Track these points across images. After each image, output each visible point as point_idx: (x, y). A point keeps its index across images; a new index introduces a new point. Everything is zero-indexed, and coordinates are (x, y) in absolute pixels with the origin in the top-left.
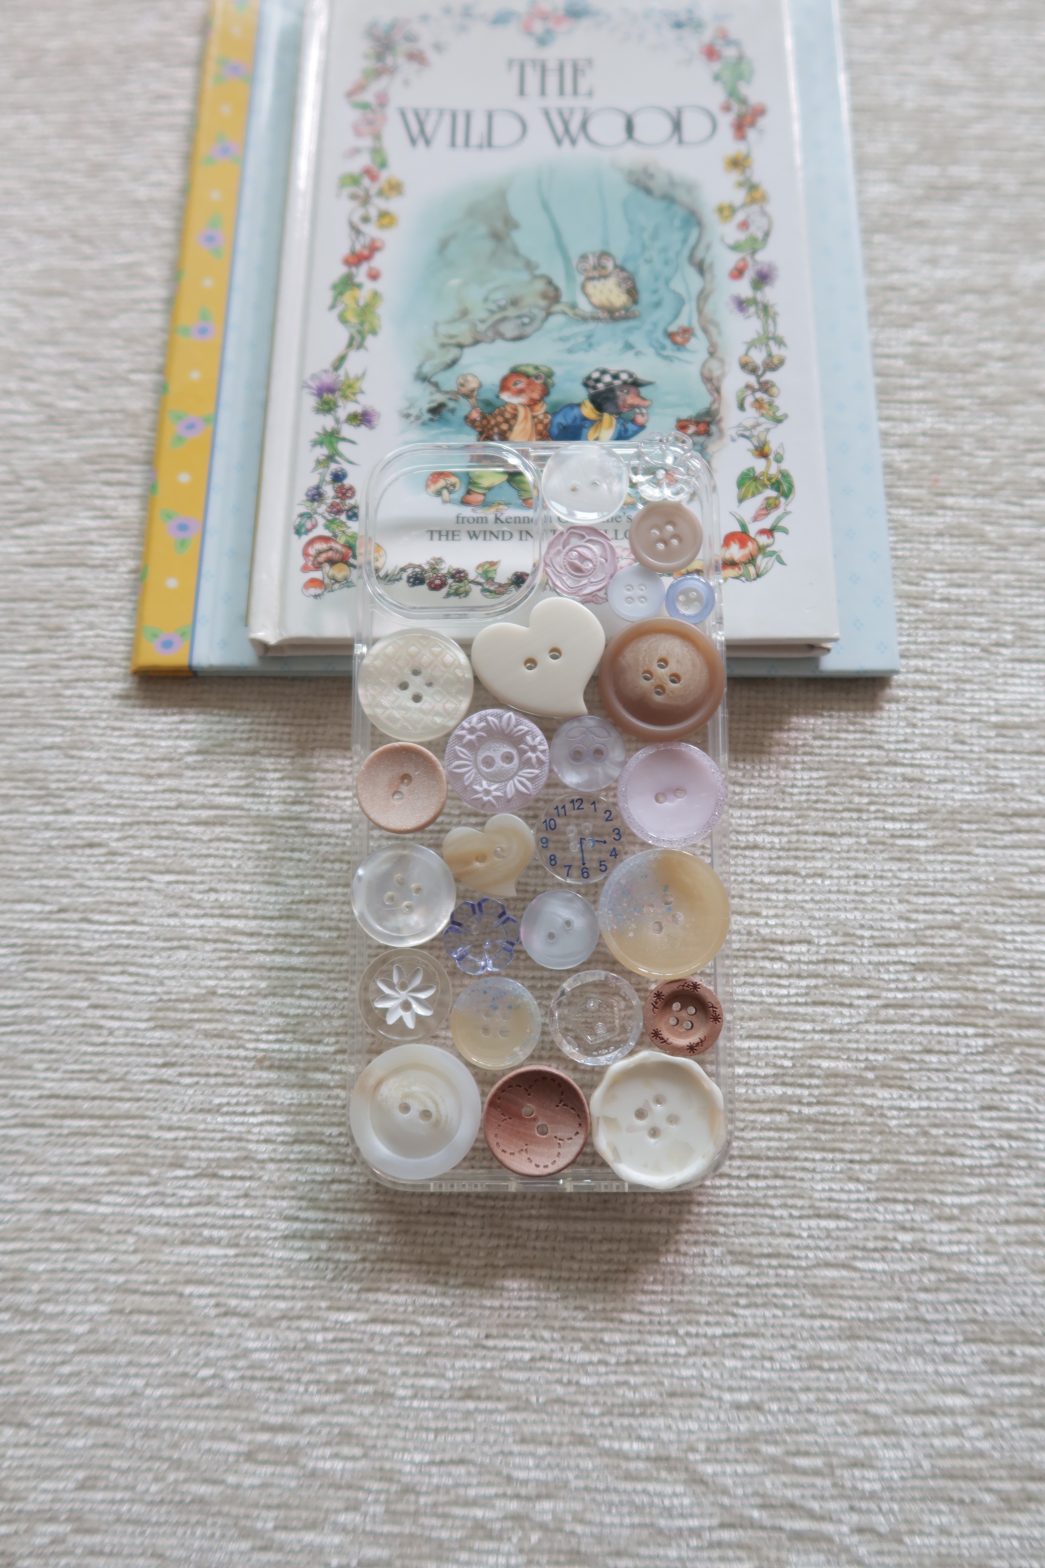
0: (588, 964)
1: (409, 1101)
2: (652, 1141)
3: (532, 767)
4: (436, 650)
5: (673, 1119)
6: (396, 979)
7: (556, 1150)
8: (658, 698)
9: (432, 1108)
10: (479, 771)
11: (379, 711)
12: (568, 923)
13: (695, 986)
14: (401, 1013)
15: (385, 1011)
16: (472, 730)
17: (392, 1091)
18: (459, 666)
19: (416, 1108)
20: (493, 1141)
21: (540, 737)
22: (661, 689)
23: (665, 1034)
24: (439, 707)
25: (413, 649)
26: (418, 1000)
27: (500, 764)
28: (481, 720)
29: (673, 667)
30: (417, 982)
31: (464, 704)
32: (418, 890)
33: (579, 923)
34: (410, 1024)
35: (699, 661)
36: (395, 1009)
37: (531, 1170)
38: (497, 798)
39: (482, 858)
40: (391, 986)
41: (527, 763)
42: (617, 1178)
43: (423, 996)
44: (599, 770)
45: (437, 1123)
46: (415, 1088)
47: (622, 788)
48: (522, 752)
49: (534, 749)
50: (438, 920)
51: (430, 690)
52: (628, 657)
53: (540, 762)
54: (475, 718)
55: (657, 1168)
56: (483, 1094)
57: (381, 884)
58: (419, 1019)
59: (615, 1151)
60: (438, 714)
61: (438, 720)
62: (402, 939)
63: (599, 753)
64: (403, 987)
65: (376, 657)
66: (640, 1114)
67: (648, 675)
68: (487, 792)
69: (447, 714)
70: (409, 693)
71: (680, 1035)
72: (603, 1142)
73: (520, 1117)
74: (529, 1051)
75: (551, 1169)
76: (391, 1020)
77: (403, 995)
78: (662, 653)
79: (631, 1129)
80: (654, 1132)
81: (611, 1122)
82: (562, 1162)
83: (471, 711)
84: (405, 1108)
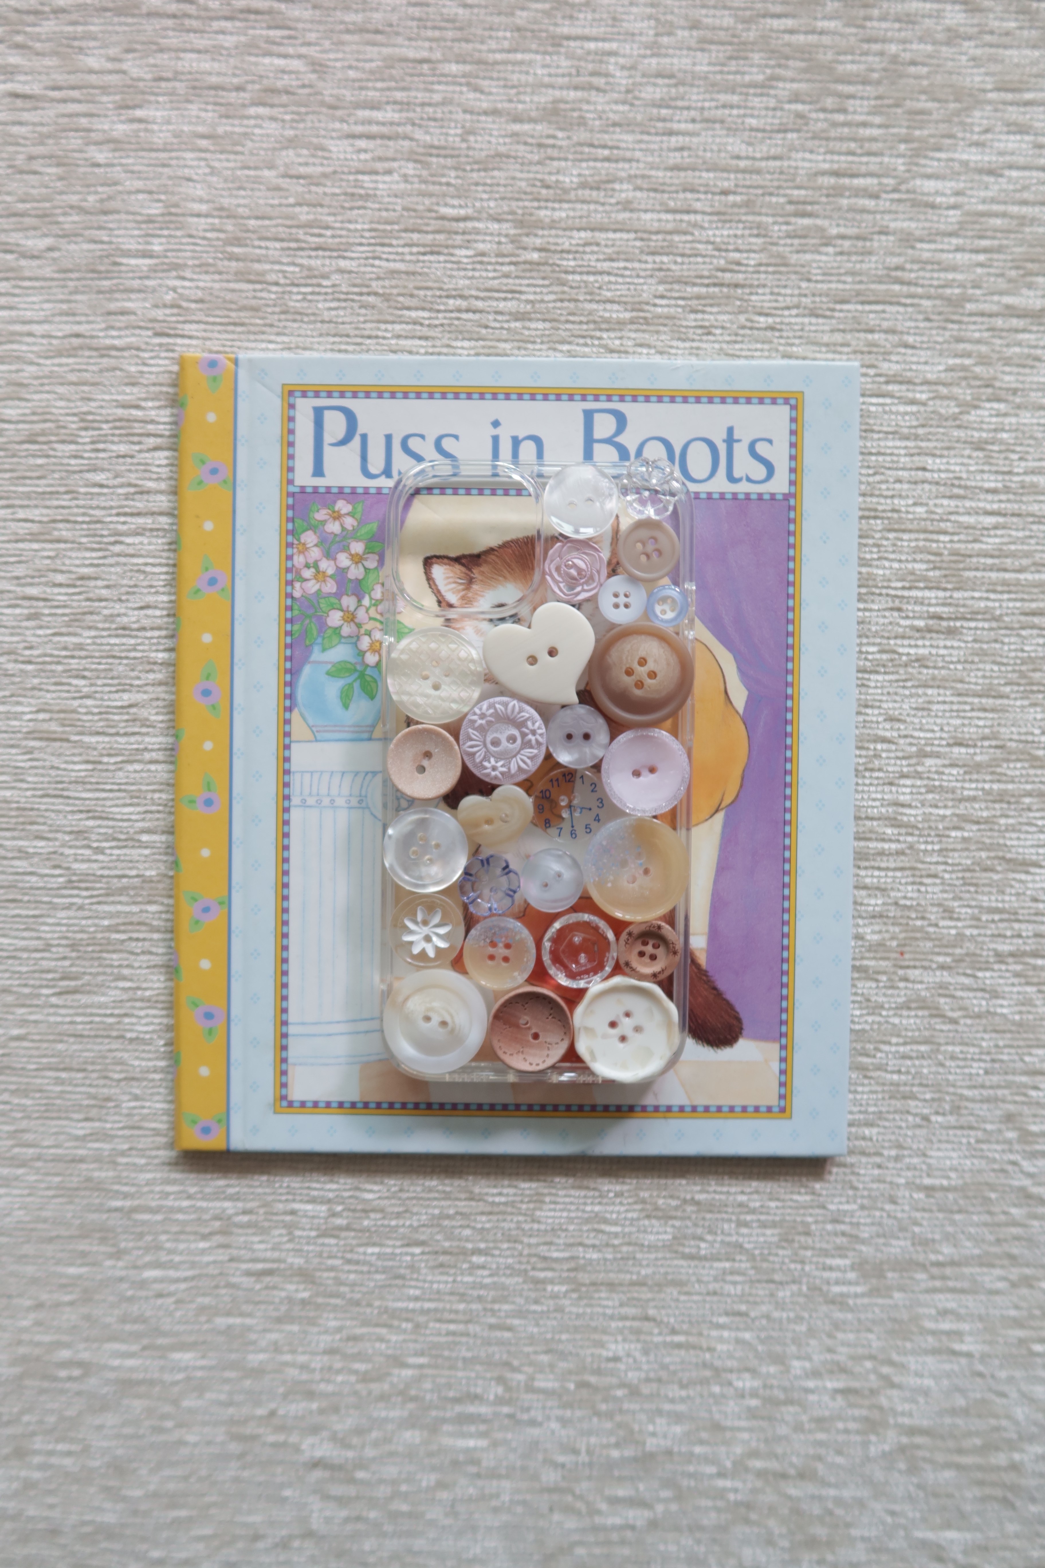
0: (574, 909)
1: (431, 1014)
2: (621, 1045)
3: (532, 747)
4: (453, 646)
5: (638, 1029)
6: (420, 917)
7: (546, 1052)
8: (638, 692)
9: (448, 1019)
10: (488, 751)
11: (405, 698)
12: (559, 875)
13: (659, 927)
14: (424, 945)
15: (411, 943)
16: (483, 716)
17: (416, 1005)
18: (472, 661)
19: (436, 1019)
20: (496, 1044)
21: (539, 722)
22: (640, 684)
23: (634, 964)
24: (455, 695)
25: (433, 646)
26: (437, 935)
27: (505, 744)
28: (489, 707)
29: (651, 666)
30: (437, 919)
31: (476, 695)
32: (437, 846)
33: (568, 874)
34: (431, 954)
35: (673, 660)
36: (418, 942)
37: (525, 1067)
38: (502, 773)
39: (489, 821)
40: (416, 922)
41: (527, 744)
42: (592, 1073)
43: (442, 931)
44: (587, 750)
45: (452, 1031)
46: (436, 1004)
47: (604, 766)
48: (524, 735)
49: (534, 733)
50: (454, 872)
51: (447, 679)
52: (614, 655)
53: (539, 743)
54: (485, 705)
55: (624, 1067)
56: (489, 1007)
57: (407, 841)
58: (438, 950)
59: (592, 1053)
60: (454, 701)
61: (454, 706)
62: (424, 886)
63: (587, 737)
64: (425, 923)
65: (402, 652)
66: (613, 1025)
67: (629, 672)
68: (494, 768)
69: (462, 701)
70: (429, 683)
71: (646, 965)
72: (582, 1048)
73: (517, 1026)
74: (526, 975)
75: (542, 1067)
76: (416, 950)
77: (425, 930)
78: (642, 653)
79: (605, 1036)
80: (623, 1039)
81: (589, 1031)
82: (550, 1062)
83: (482, 698)
84: (428, 1019)
